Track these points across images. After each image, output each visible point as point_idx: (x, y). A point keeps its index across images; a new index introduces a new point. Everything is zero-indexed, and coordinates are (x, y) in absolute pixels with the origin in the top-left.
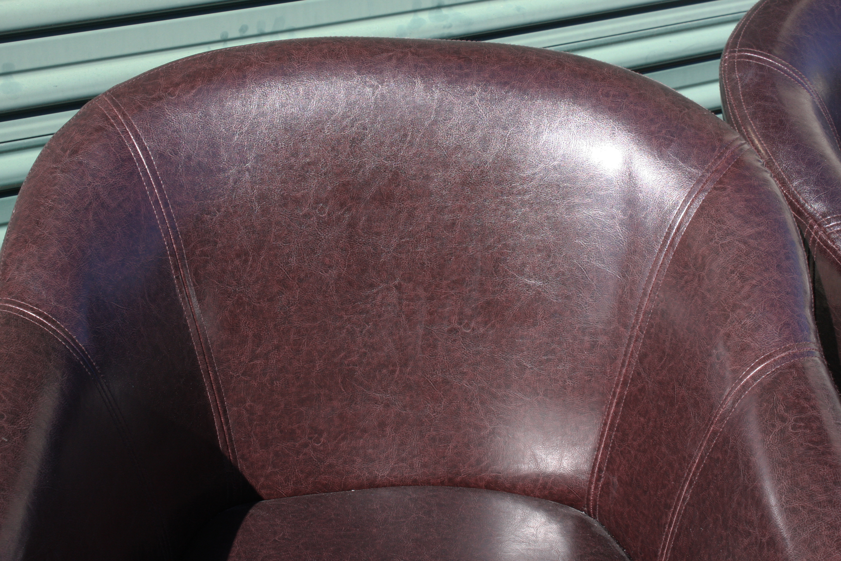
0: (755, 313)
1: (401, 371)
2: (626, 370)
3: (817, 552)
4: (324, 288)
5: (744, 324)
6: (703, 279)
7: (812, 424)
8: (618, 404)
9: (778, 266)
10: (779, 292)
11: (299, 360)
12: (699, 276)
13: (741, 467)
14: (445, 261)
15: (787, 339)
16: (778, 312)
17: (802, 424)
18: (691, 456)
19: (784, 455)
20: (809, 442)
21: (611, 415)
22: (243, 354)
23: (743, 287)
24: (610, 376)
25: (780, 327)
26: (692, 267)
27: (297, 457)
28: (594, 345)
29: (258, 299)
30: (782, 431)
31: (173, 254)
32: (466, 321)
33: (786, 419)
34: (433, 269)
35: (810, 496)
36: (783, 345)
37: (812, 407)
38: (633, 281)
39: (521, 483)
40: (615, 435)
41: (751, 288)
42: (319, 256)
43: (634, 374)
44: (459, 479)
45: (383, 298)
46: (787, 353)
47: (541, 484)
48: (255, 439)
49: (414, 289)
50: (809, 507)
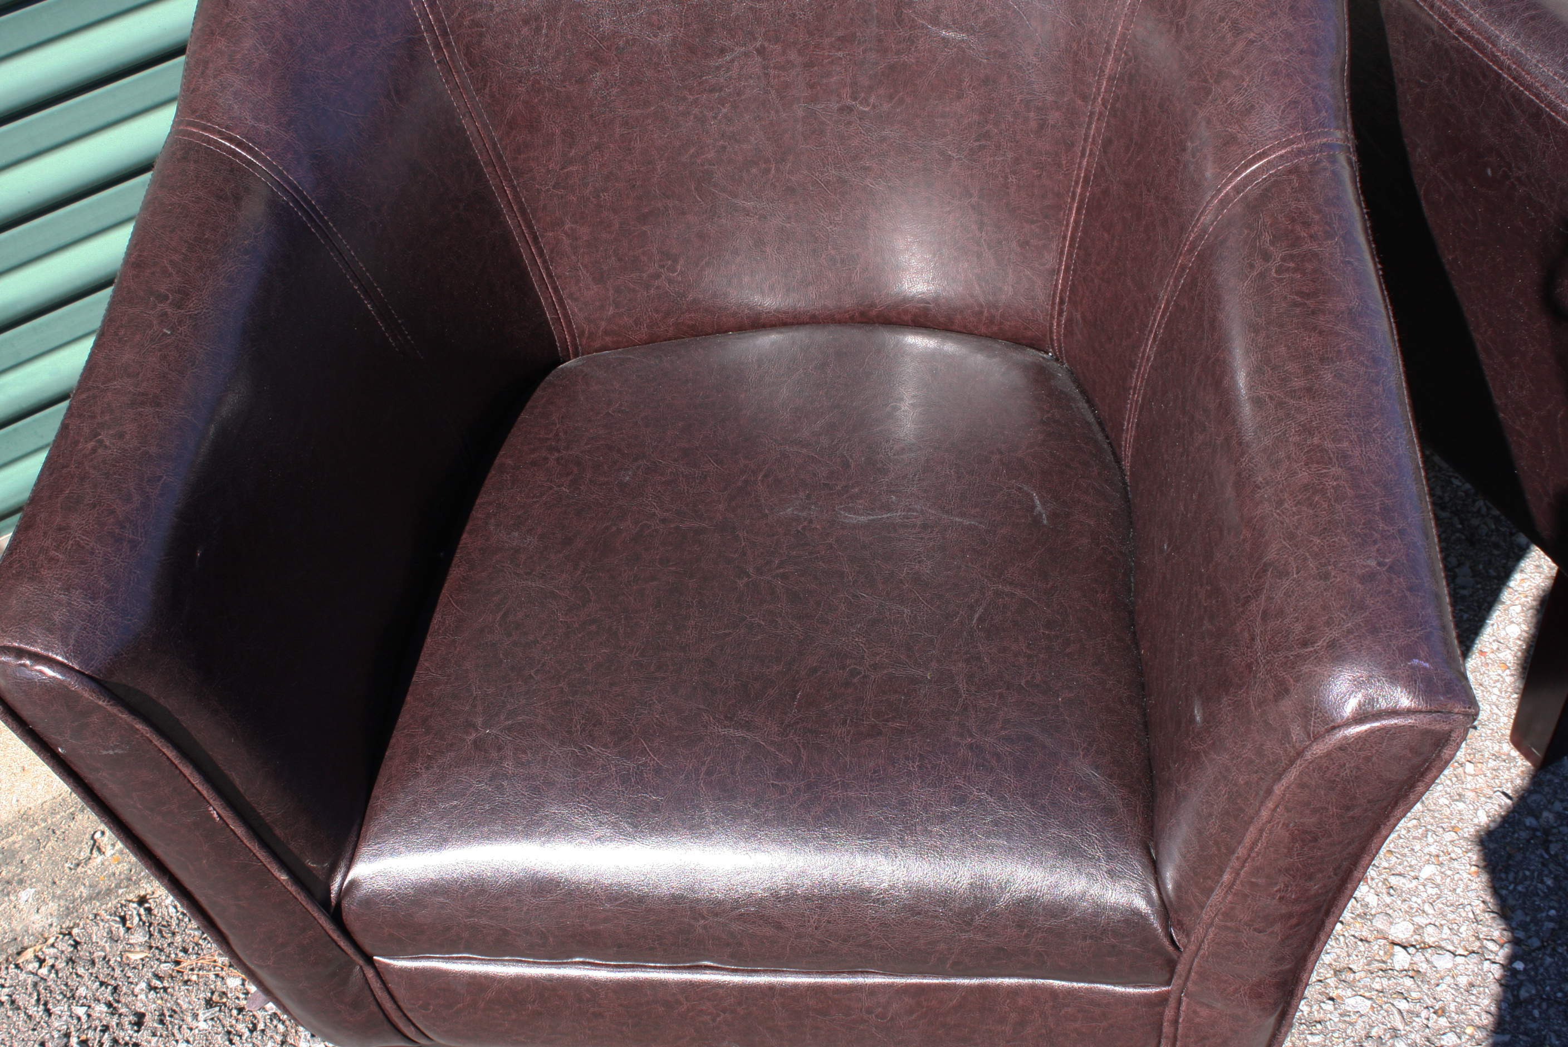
0: (1248, 86)
1: (777, 170)
2: (1088, 162)
3: (1278, 469)
4: (655, 60)
5: (1231, 104)
6: (1182, 29)
7: (1307, 265)
8: (1079, 210)
9: (1291, 8)
10: (1288, 51)
11: (631, 163)
12: (1177, 25)
13: (1206, 325)
14: (824, 9)
15: (1292, 127)
16: (1283, 84)
17: (1292, 265)
18: (1156, 298)
19: (1259, 313)
20: (1297, 294)
21: (1071, 225)
22: (550, 159)
23: (1234, 44)
24: (1067, 170)
25: (1282, 107)
26: (1169, 11)
27: (648, 292)
28: (1042, 125)
29: (563, 81)
30: (1262, 276)
31: (430, 29)
32: (863, 95)
33: (1271, 257)
34: (808, 22)
35: (1283, 380)
36: (1284, 137)
37: (1311, 237)
38: (1092, 31)
39: (959, 317)
40: (1077, 254)
41: (1246, 46)
42: (642, 14)
43: (1096, 168)
44: (874, 313)
45: (741, 68)
46: (1288, 149)
47: (987, 318)
48: (585, 273)
49: (784, 53)
50: (1279, 397)
